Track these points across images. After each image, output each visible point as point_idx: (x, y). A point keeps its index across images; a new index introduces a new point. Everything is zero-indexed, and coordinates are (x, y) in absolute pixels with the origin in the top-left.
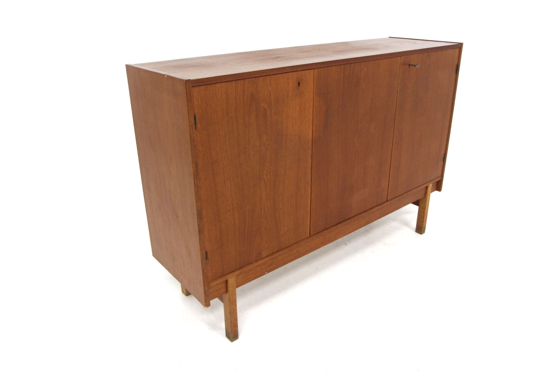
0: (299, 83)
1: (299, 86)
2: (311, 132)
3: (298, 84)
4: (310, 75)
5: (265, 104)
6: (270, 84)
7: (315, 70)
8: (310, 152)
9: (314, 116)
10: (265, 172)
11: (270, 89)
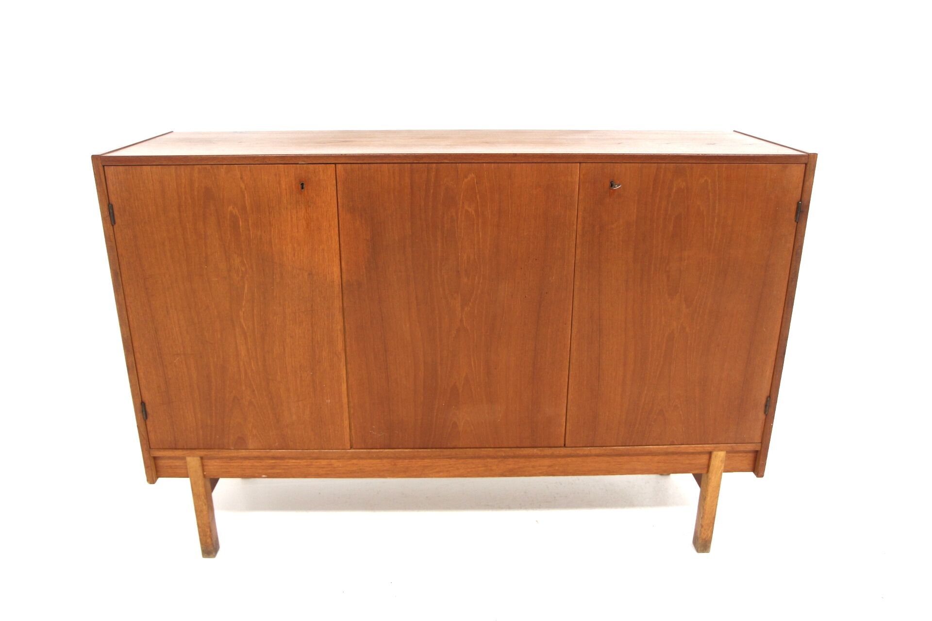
0: (302, 184)
1: (302, 188)
2: (336, 270)
3: (300, 186)
4: (327, 175)
5: (233, 208)
6: (242, 178)
7: (339, 166)
8: (337, 304)
9: (342, 245)
10: (241, 313)
11: (243, 186)
